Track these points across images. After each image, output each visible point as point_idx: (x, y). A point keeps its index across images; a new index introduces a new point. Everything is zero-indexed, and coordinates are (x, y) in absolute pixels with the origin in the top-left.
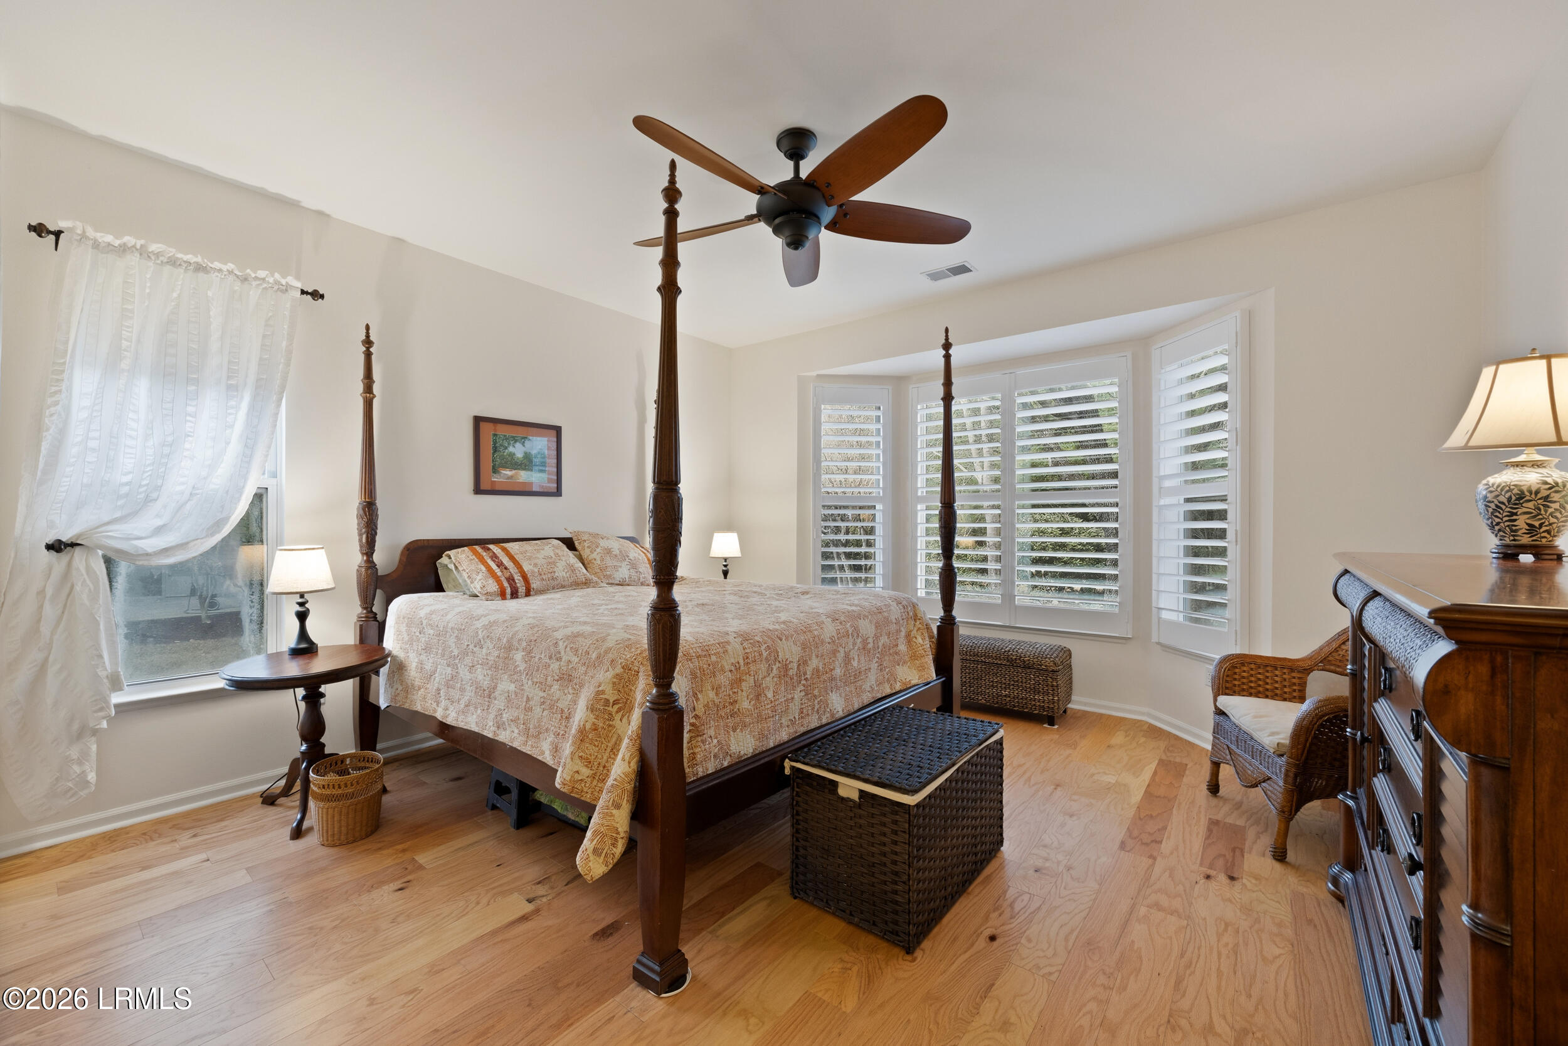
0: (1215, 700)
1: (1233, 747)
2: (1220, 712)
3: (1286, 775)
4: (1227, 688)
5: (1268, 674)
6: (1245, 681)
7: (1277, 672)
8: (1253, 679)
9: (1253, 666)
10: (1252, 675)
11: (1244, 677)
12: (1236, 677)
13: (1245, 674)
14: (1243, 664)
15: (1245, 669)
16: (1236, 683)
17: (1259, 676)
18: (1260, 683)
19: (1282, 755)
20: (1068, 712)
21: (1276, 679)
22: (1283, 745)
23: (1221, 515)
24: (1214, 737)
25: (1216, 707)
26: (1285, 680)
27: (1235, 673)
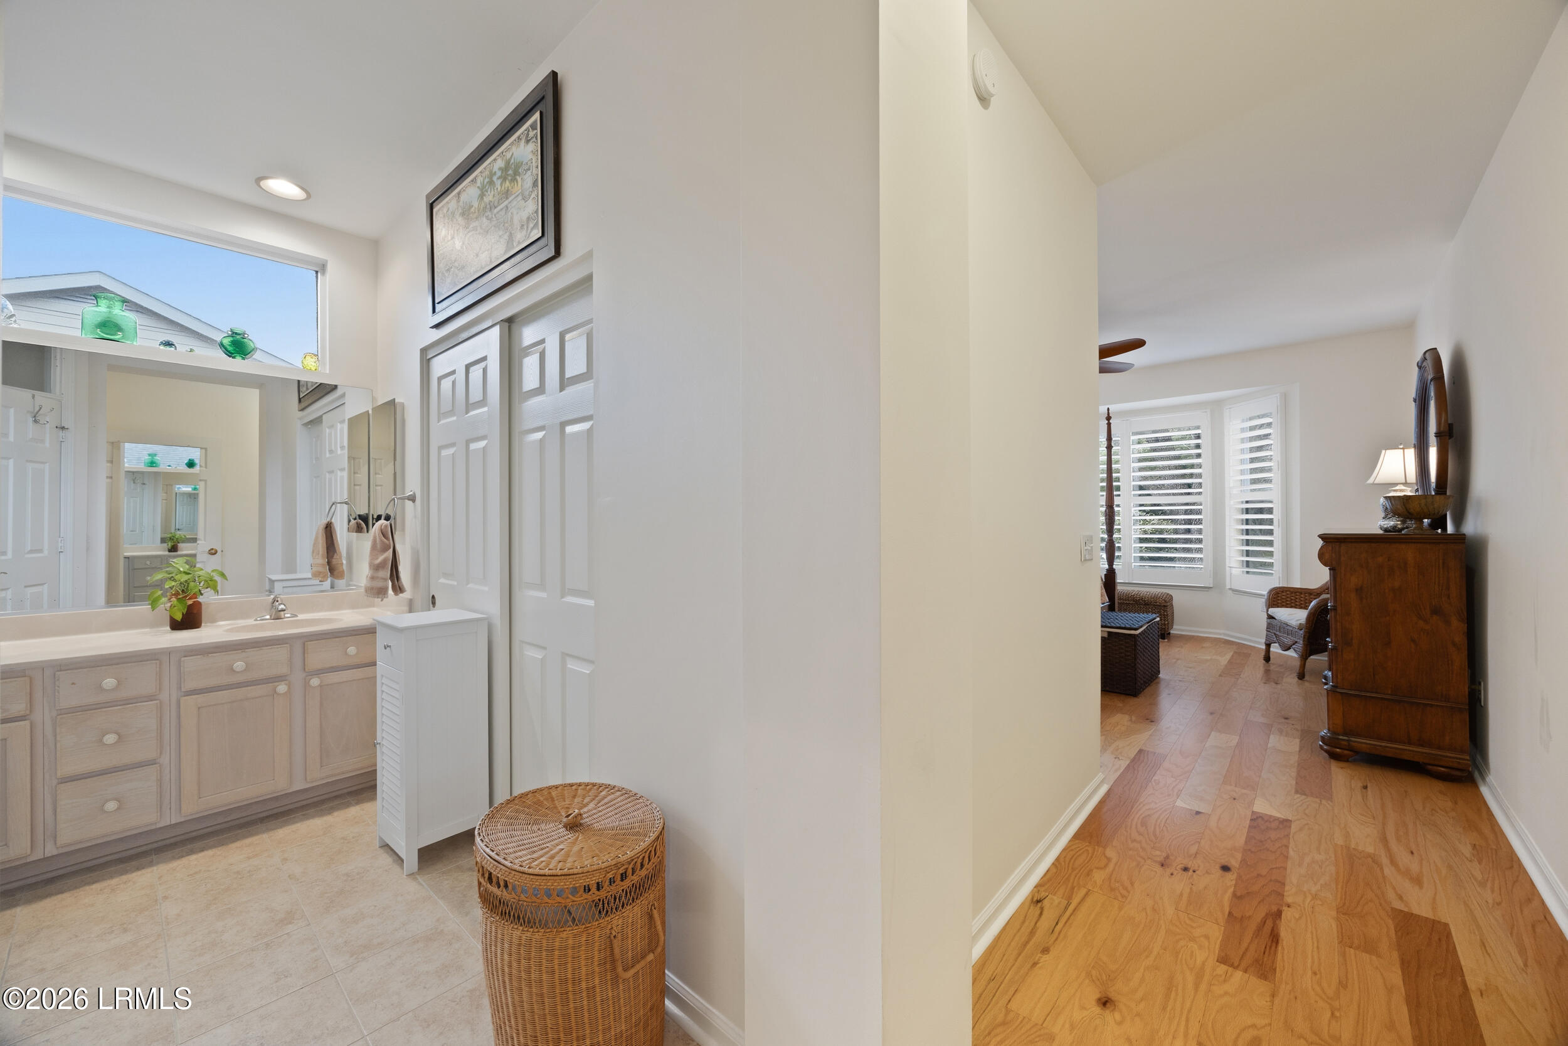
0: (1267, 611)
1: (1278, 633)
2: (1270, 617)
3: (1304, 638)
4: (1274, 605)
5: (1297, 597)
6: (1284, 600)
7: (1302, 596)
8: (1288, 599)
9: (1288, 592)
10: (1288, 597)
11: (1283, 599)
12: (1279, 598)
13: (1284, 597)
14: (1283, 592)
15: (1284, 594)
16: (1279, 601)
17: (1293, 598)
18: (1293, 601)
19: (1302, 629)
20: (1171, 635)
21: (1302, 599)
22: (1303, 624)
23: (1270, 511)
24: (1267, 631)
25: (1268, 614)
26: (1306, 599)
27: (1279, 597)
